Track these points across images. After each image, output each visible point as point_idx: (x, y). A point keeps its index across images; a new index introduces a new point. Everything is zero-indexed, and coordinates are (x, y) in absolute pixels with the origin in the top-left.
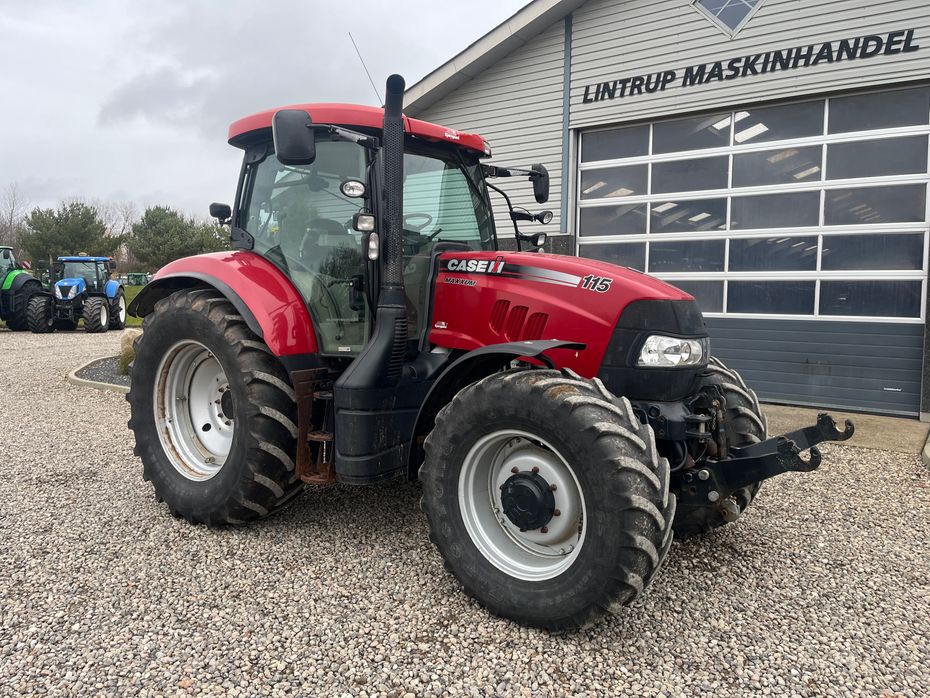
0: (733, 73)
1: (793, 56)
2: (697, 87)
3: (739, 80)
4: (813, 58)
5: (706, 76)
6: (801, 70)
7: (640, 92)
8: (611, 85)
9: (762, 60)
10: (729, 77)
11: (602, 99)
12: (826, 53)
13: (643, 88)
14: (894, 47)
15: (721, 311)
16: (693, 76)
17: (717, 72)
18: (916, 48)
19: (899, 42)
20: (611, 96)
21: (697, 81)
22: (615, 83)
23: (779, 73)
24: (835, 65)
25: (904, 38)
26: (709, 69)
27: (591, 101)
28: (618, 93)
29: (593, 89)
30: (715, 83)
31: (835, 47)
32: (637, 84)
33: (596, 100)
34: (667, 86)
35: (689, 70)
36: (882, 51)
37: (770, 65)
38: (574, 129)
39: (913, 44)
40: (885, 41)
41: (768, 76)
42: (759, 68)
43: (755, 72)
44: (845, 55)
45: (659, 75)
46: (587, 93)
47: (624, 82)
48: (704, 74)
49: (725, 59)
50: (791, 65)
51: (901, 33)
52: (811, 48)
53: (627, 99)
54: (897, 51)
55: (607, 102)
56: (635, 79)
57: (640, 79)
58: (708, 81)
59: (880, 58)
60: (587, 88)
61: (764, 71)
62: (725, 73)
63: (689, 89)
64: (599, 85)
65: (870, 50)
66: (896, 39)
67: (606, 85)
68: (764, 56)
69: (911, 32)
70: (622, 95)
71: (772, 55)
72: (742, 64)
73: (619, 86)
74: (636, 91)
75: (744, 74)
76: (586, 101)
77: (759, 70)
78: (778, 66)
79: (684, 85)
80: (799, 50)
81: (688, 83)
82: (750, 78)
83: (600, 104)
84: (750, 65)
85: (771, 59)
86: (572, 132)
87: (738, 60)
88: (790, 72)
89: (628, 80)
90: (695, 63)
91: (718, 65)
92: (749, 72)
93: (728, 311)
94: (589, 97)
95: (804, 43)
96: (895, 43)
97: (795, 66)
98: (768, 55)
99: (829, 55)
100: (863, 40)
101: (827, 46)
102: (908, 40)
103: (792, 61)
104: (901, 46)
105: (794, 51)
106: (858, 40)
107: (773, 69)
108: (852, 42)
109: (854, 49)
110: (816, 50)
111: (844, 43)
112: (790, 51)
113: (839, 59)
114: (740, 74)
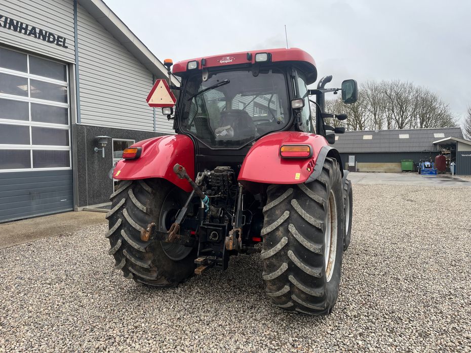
1: (19, 26)
4: (28, 32)
6: (22, 35)
9: (3, 20)
12: (33, 32)
14: (59, 43)
18: (66, 47)
19: (61, 42)
23: (11, 32)
24: (36, 40)
25: (62, 40)
31: (38, 31)
36: (55, 43)
37: (8, 25)
39: (66, 45)
40: (56, 38)
41: (6, 30)
44: (41, 38)
50: (18, 30)
51: (62, 38)
52: (27, 26)
54: (60, 45)
59: (53, 45)
65: (51, 40)
66: (60, 39)
68: (4, 18)
69: (65, 39)
77: (3, 25)
78: (12, 28)
80: (22, 24)
85: (8, 22)
88: (17, 34)
95: (24, 21)
96: (60, 41)
97: (20, 32)
98: (6, 18)
99: (35, 34)
100: (48, 33)
101: (34, 28)
102: (64, 42)
103: (19, 28)
104: (62, 44)
105: (19, 23)
106: (46, 32)
107: (9, 28)
108: (44, 32)
109: (45, 36)
110: (30, 28)
111: (41, 31)
112: (18, 22)
113: (39, 38)
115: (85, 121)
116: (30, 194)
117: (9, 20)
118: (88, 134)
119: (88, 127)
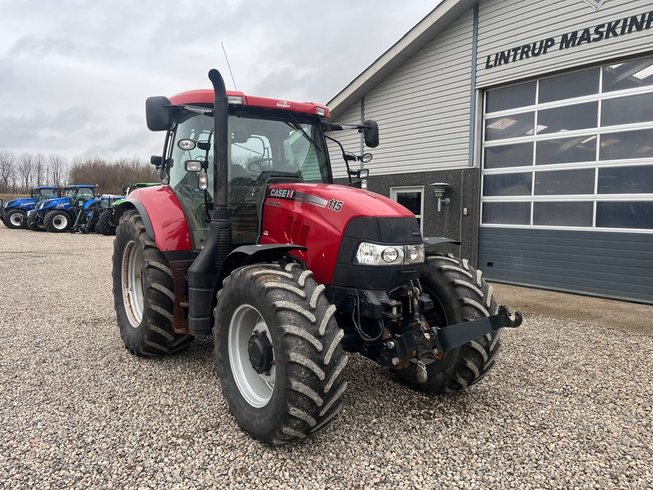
0: (598, 36)
1: (646, 19)
2: (571, 49)
3: (603, 41)
5: (577, 41)
7: (527, 57)
8: (506, 53)
9: (621, 24)
10: (595, 40)
11: (500, 64)
13: (530, 53)
15: (591, 225)
16: (568, 41)
17: (586, 36)
20: (506, 62)
21: (571, 45)
22: (509, 51)
23: (635, 34)
26: (579, 34)
27: (491, 66)
28: (511, 59)
29: (493, 58)
30: (585, 45)
32: (526, 51)
33: (495, 65)
34: (548, 50)
35: (565, 36)
37: (627, 28)
38: (479, 89)
41: (627, 36)
42: (618, 31)
45: (542, 42)
46: (488, 61)
47: (515, 50)
48: (577, 38)
49: (592, 26)
50: (644, 27)
53: (518, 63)
55: (504, 66)
56: (524, 47)
57: (528, 46)
58: (579, 44)
60: (489, 57)
61: (623, 33)
62: (592, 37)
63: (565, 51)
64: (497, 54)
67: (503, 53)
68: (622, 22)
70: (514, 60)
71: (629, 20)
72: (605, 29)
73: (512, 53)
74: (524, 56)
75: (607, 37)
76: (488, 67)
77: (619, 33)
78: (634, 28)
79: (561, 48)
80: (651, 14)
81: (564, 47)
82: (612, 39)
83: (498, 68)
84: (611, 29)
85: (628, 23)
86: (477, 91)
87: (603, 26)
89: (519, 48)
90: (569, 31)
91: (587, 31)
92: (611, 35)
93: (597, 225)
94: (490, 64)
97: (648, 27)
98: (626, 20)
103: (645, 24)
105: (647, 15)
107: (630, 31)
112: (644, 15)
114: (604, 37)
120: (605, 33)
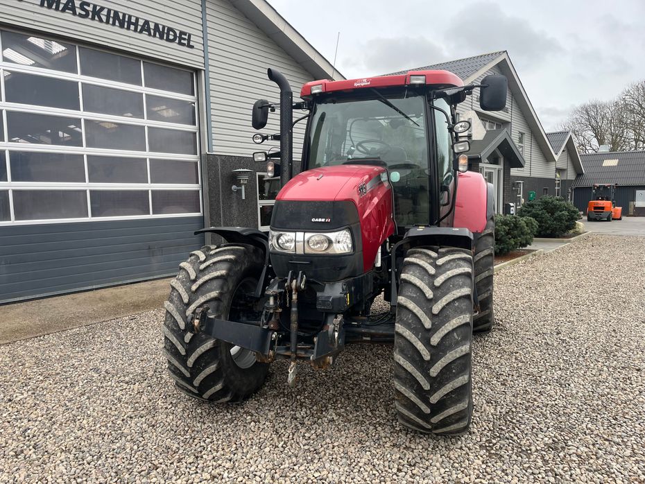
0: (83, 13)
1: (126, 20)
2: (52, 12)
3: (87, 21)
4: (139, 28)
5: (61, 6)
6: (131, 33)
9: (105, 12)
10: (80, 15)
12: (146, 27)
14: (182, 41)
15: (87, 216)
17: (71, 6)
18: (192, 47)
19: (185, 39)
23: (117, 29)
24: (151, 39)
25: (186, 37)
26: (64, 1)
30: (68, 15)
31: (152, 26)
36: (177, 41)
37: (111, 20)
39: (192, 43)
40: (178, 35)
41: (109, 27)
42: (104, 18)
43: (101, 20)
44: (157, 35)
48: (60, 3)
50: (126, 27)
51: (185, 34)
52: (137, 19)
54: (184, 45)
58: (63, 10)
59: (174, 45)
62: (77, 11)
63: (45, 10)
65: (171, 37)
66: (183, 36)
68: (106, 11)
69: (190, 36)
72: (90, 9)
75: (93, 18)
78: (117, 23)
79: (42, 4)
80: (130, 17)
81: (46, 5)
82: (96, 23)
84: (96, 13)
85: (112, 15)
87: (88, 4)
88: (124, 31)
92: (96, 18)
93: (93, 215)
95: (134, 13)
96: (183, 39)
97: (128, 28)
98: (109, 11)
99: (148, 30)
100: (166, 29)
101: (147, 22)
102: (189, 40)
103: (126, 24)
104: (186, 42)
105: (127, 16)
106: (164, 27)
107: (114, 24)
108: (161, 27)
109: (162, 33)
110: (141, 22)
111: (156, 25)
112: (124, 15)
113: (155, 36)
114: (90, 17)
115: (218, 150)
116: (149, 249)
117: (112, 12)
118: (222, 167)
119: (223, 158)
120: (91, 14)
